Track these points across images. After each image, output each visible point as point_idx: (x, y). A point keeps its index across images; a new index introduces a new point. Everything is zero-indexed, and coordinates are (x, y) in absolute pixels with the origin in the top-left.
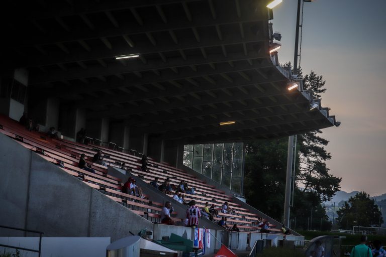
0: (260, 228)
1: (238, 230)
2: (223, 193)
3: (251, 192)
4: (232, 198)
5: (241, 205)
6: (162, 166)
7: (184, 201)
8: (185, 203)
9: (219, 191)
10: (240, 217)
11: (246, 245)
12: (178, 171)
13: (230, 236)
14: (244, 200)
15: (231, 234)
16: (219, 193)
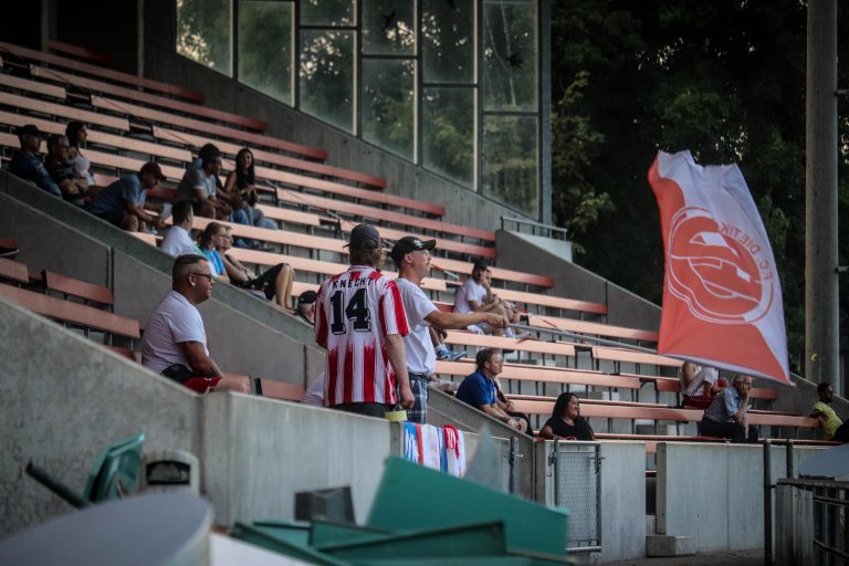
0: (698, 414)
1: (582, 429)
2: (431, 216)
3: (594, 202)
4: (489, 244)
5: (550, 278)
6: (52, 66)
7: (229, 267)
8: (236, 281)
9: (409, 203)
10: (567, 348)
11: (643, 523)
12: (148, 90)
13: (549, 469)
14: (562, 250)
15: (553, 460)
16: (408, 211)
